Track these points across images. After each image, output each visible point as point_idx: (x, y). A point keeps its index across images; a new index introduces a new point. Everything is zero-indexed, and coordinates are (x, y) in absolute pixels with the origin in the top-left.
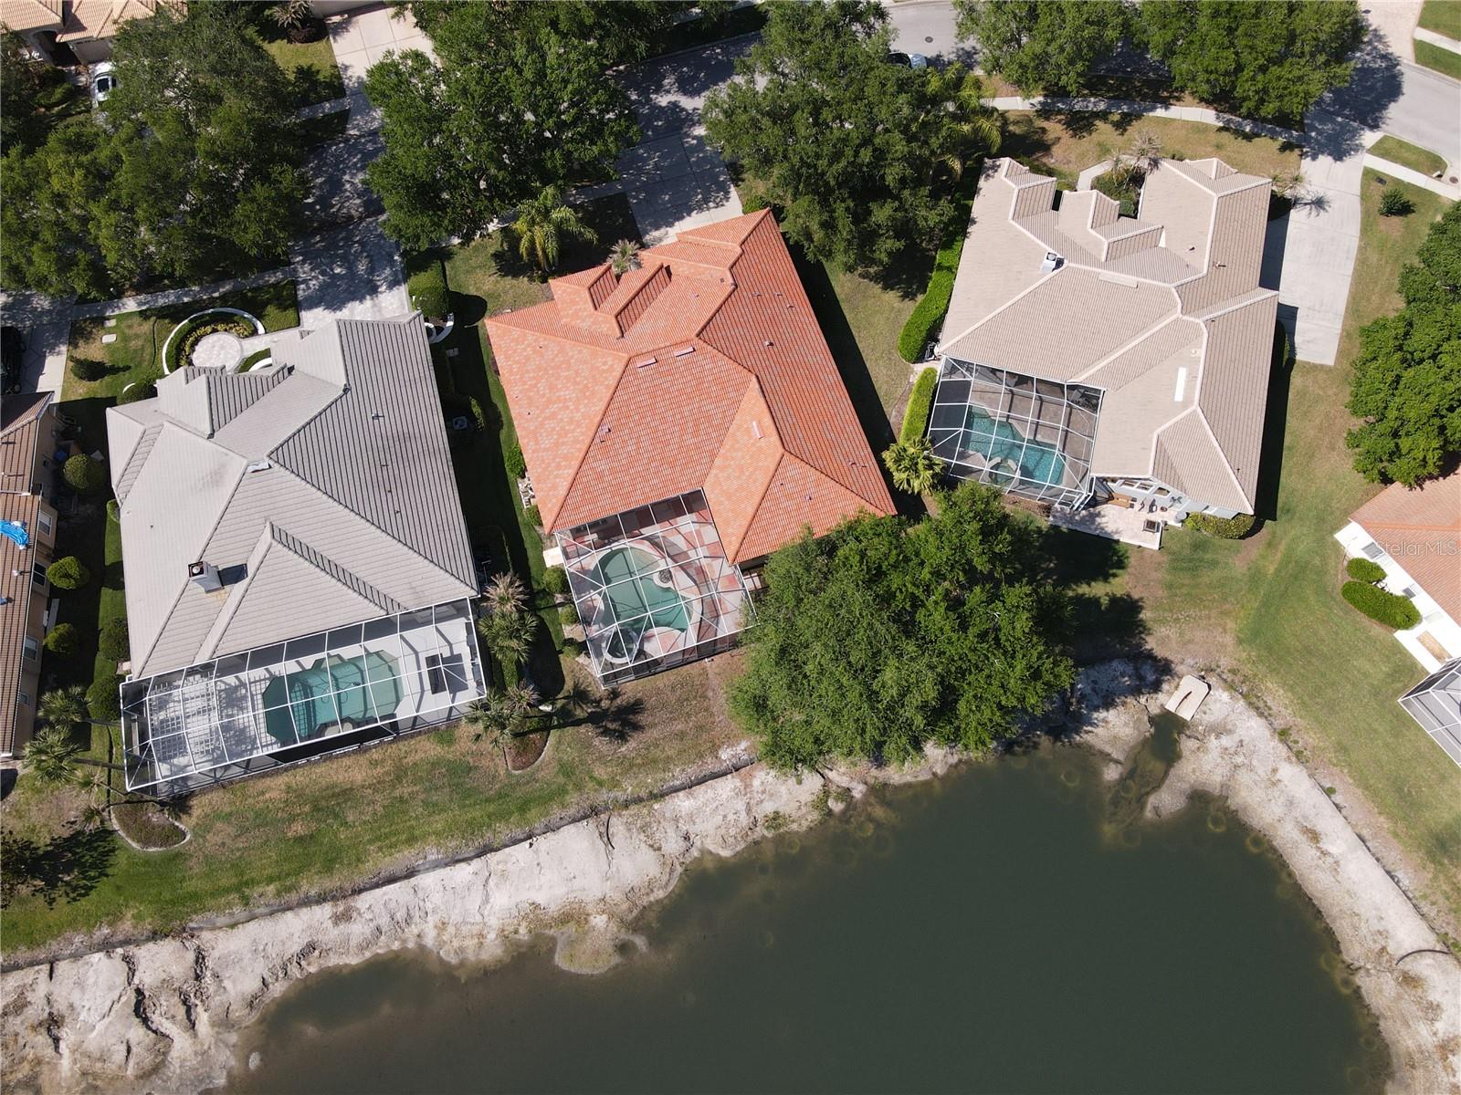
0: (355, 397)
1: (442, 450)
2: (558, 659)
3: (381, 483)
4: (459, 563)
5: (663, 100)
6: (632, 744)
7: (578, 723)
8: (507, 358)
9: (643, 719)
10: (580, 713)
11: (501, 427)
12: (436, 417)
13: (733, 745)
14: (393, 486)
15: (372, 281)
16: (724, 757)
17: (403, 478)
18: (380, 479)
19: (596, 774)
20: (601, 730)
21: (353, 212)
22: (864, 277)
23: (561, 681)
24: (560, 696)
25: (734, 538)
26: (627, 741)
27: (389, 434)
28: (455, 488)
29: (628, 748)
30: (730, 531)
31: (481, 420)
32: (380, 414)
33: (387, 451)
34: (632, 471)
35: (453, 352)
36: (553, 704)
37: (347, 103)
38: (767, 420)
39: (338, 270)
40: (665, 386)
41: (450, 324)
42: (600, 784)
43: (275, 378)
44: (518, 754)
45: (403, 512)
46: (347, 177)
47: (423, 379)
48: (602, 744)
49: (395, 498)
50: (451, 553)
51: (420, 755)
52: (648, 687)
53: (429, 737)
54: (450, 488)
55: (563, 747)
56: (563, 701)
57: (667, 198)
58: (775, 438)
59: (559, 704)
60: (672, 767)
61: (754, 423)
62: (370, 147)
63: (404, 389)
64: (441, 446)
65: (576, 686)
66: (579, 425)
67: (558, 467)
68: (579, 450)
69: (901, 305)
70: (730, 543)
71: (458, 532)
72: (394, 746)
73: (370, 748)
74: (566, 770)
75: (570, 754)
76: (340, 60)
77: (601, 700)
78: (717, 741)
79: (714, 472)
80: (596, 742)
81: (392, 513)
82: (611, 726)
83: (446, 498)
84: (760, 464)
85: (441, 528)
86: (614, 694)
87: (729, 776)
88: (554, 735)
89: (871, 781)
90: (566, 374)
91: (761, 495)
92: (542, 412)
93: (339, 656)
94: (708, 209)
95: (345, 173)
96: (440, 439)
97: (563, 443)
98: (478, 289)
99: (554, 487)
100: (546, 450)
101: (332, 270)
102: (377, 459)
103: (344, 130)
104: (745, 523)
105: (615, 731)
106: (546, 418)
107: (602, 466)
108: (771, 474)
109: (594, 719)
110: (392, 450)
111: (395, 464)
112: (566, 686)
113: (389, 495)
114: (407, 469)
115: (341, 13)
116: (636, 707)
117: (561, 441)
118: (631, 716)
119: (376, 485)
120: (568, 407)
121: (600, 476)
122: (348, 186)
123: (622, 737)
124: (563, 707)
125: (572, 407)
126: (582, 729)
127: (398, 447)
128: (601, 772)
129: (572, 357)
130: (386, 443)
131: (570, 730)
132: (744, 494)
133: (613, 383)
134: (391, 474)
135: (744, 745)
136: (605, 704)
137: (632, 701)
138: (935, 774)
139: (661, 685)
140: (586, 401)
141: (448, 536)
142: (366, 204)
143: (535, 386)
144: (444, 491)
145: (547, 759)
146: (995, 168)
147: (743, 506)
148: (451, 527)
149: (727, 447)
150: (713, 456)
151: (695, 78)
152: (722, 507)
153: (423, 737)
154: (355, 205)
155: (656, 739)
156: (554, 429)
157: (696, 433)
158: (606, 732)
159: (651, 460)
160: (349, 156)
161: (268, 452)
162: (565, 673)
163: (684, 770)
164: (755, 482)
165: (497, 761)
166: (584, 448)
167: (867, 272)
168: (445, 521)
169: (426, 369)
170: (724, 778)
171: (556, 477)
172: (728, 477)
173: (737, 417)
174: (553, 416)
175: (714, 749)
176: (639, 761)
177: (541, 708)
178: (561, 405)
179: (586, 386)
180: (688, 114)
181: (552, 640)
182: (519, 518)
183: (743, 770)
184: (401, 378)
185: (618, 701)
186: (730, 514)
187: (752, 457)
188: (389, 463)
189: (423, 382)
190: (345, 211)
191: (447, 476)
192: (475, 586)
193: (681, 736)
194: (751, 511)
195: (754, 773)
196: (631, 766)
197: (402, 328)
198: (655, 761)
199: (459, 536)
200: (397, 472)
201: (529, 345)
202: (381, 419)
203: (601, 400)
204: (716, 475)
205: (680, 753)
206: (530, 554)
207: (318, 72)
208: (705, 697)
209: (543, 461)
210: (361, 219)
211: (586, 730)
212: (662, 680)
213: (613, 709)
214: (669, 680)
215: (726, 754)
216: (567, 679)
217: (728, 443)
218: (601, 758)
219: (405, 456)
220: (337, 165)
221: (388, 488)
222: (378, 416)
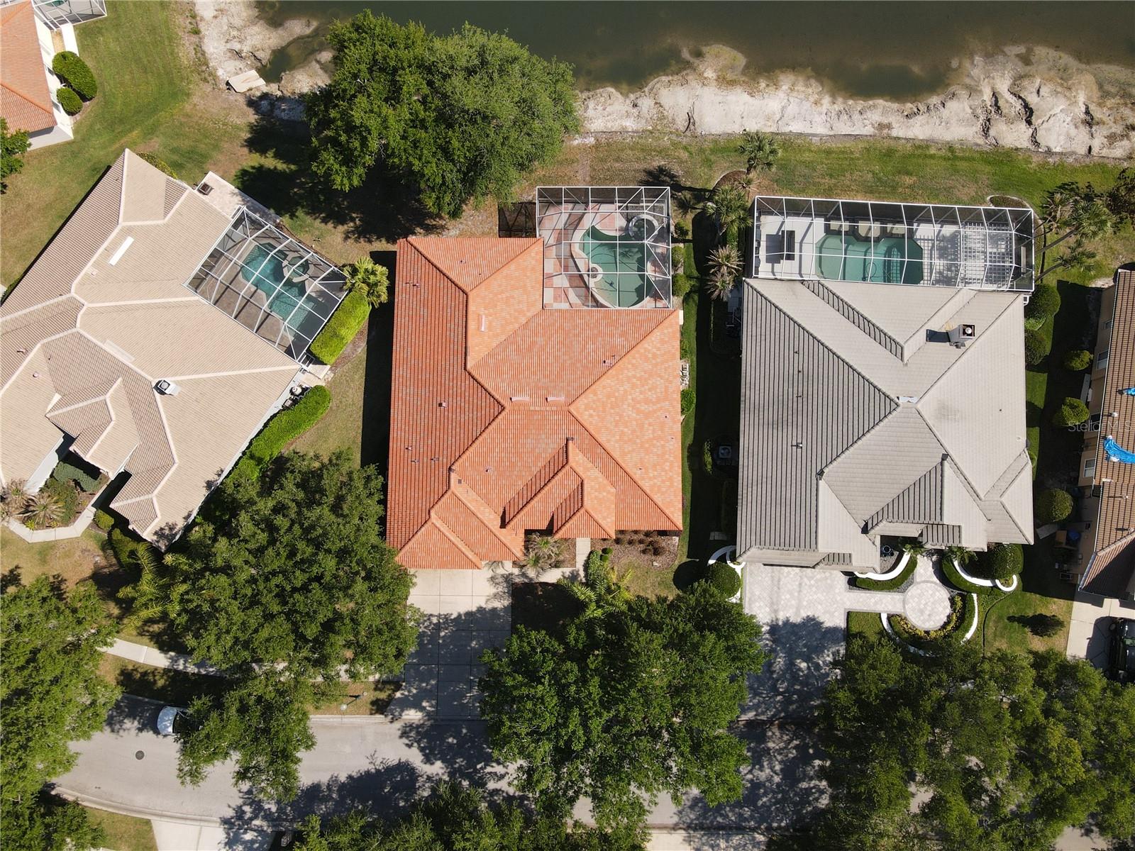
0: (814, 466)
1: (747, 411)
3: (805, 380)
4: (755, 306)
5: (437, 769)
6: (655, 164)
7: (690, 189)
9: (643, 177)
10: (688, 195)
12: (746, 446)
13: (583, 144)
14: (796, 377)
15: (774, 641)
16: (592, 139)
17: (786, 384)
18: (805, 384)
19: (687, 154)
20: (676, 179)
21: (777, 734)
23: (695, 220)
24: (699, 210)
25: (533, 255)
26: (658, 167)
27: (790, 428)
28: (743, 375)
29: (658, 162)
30: (533, 262)
31: (706, 448)
32: (794, 448)
33: (795, 411)
35: (715, 536)
36: (705, 207)
38: (471, 327)
39: (804, 665)
42: (685, 148)
43: (880, 518)
45: (791, 352)
46: (777, 779)
47: (750, 485)
48: (677, 171)
49: (796, 365)
50: (759, 315)
54: (748, 374)
55: (706, 178)
56: (697, 206)
57: (474, 644)
58: (472, 308)
59: (701, 205)
60: (631, 144)
61: (483, 330)
62: (747, 812)
63: (769, 475)
64: (747, 415)
65: (685, 213)
66: (629, 378)
67: (655, 356)
68: (633, 357)
70: (537, 254)
71: (749, 334)
74: (708, 163)
75: (701, 171)
78: (593, 149)
79: (529, 314)
80: (681, 173)
81: (801, 352)
82: (667, 178)
83: (753, 365)
84: (491, 296)
85: (763, 338)
88: (710, 187)
90: (626, 430)
91: (500, 273)
92: (655, 411)
94: (439, 616)
95: (778, 785)
96: (747, 423)
97: (645, 372)
100: (661, 377)
101: (809, 668)
102: (805, 403)
103: (770, 844)
105: (665, 175)
106: (654, 403)
109: (677, 187)
110: (790, 412)
111: (790, 397)
112: (693, 215)
113: (801, 369)
114: (781, 394)
116: (645, 182)
117: (647, 376)
119: (810, 378)
120: (633, 400)
122: (778, 768)
123: (661, 170)
124: (699, 202)
125: (630, 397)
126: (688, 184)
127: (785, 415)
128: (684, 155)
129: (616, 442)
130: (795, 419)
131: (698, 186)
132: (512, 282)
134: (795, 389)
135: (576, 142)
140: (616, 394)
141: (759, 330)
142: (762, 738)
143: (654, 438)
144: (753, 372)
145: (721, 172)
147: (517, 274)
148: (754, 338)
149: (511, 327)
150: (525, 327)
151: (396, 788)
154: (775, 741)
155: (637, 163)
156: (650, 390)
160: (769, 807)
161: (899, 410)
163: (624, 139)
164: (500, 286)
166: (628, 357)
168: (758, 344)
169: (745, 495)
170: (596, 131)
172: (519, 302)
173: (494, 345)
174: (647, 401)
175: (598, 145)
176: (654, 153)
178: (638, 406)
180: (419, 742)
182: (695, 359)
184: (769, 486)
186: (528, 274)
187: (496, 306)
188: (795, 399)
189: (750, 482)
190: (785, 738)
191: (748, 385)
192: (746, 285)
193: (618, 159)
196: (660, 152)
198: (643, 150)
199: (749, 330)
200: (791, 390)
202: (794, 443)
203: (604, 387)
204: (528, 311)
205: (623, 150)
206: (693, 326)
208: (593, 178)
210: (770, 722)
211: (687, 182)
216: (691, 219)
217: (510, 329)
218: (681, 162)
219: (781, 406)
220: (784, 800)
221: (801, 374)
222: (797, 446)
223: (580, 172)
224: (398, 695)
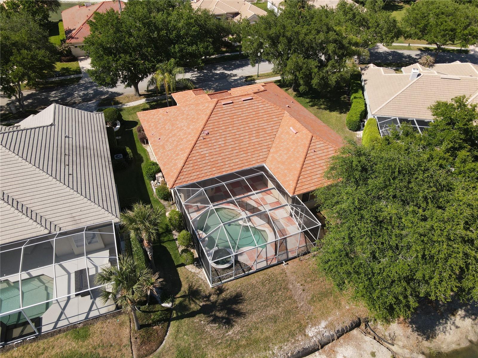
0: (57, 128)
2: (177, 271)
3: (63, 161)
4: (109, 204)
5: (218, 72)
6: (237, 328)
7: (193, 314)
10: (194, 307)
11: (142, 161)
13: (315, 325)
14: (71, 164)
16: (310, 334)
17: (78, 162)
20: (211, 318)
21: (76, 101)
23: (180, 285)
24: (178, 295)
25: (291, 182)
26: (232, 326)
30: (287, 179)
31: (131, 154)
35: (118, 138)
36: (173, 301)
37: (81, 75)
38: (298, 125)
40: (238, 114)
41: (118, 126)
44: (143, 343)
45: (75, 175)
48: (212, 329)
49: (71, 169)
50: (104, 198)
51: (57, 350)
52: (245, 283)
53: (67, 335)
55: (181, 335)
56: (181, 299)
58: (305, 131)
59: (177, 301)
60: (271, 345)
61: (291, 128)
62: (89, 85)
65: (190, 288)
68: (191, 144)
70: (289, 185)
72: (34, 344)
73: (13, 347)
75: (186, 341)
76: (81, 66)
77: (210, 295)
78: (302, 322)
80: (208, 328)
81: (67, 174)
82: (219, 314)
84: (299, 144)
85: (99, 186)
86: (220, 290)
87: (317, 353)
88: (173, 325)
89: (427, 351)
90: (182, 117)
91: (304, 157)
92: (167, 136)
95: (76, 92)
96: (105, 152)
99: (175, 165)
102: (63, 152)
104: (297, 173)
105: (223, 318)
106: (170, 138)
107: (205, 151)
109: (205, 310)
111: (74, 156)
112: (182, 289)
114: (82, 159)
116: (237, 298)
117: (179, 143)
118: (234, 306)
120: (183, 129)
121: (203, 157)
122: (76, 95)
123: (228, 323)
124: (181, 303)
125: (185, 128)
126: (196, 319)
127: (78, 150)
130: (71, 148)
131: (186, 320)
132: (292, 159)
133: (209, 112)
134: (71, 159)
135: (323, 324)
136: (213, 298)
137: (234, 294)
138: (471, 341)
139: (254, 282)
140: (193, 124)
141: (103, 190)
142: (83, 99)
143: (164, 127)
145: (168, 346)
146: (367, 68)
149: (277, 143)
150: (269, 148)
151: (230, 67)
152: (279, 169)
153: (61, 335)
155: (255, 323)
156: (175, 140)
157: (258, 137)
158: (216, 320)
159: (233, 149)
160: (79, 88)
162: (182, 279)
163: (281, 348)
164: (298, 152)
165: (124, 351)
166: (193, 142)
167: (320, 108)
170: (313, 355)
172: (281, 155)
173: (280, 129)
174: (175, 135)
175: (302, 329)
176: (244, 342)
177: (163, 305)
178: (179, 130)
179: (193, 118)
180: (229, 75)
181: (172, 259)
183: (326, 347)
185: (223, 295)
187: (293, 143)
190: (73, 101)
193: (274, 319)
194: (299, 166)
195: (335, 350)
196: (238, 347)
198: (256, 341)
200: (75, 159)
201: (161, 114)
202: (71, 139)
203: (202, 120)
204: (272, 156)
205: (276, 333)
207: (71, 68)
208: (286, 289)
210: (80, 103)
211: (200, 320)
212: (254, 279)
213: (220, 301)
214: (259, 278)
215: (311, 332)
216: (183, 283)
217: (277, 141)
218: (213, 342)
220: (72, 90)
221: (67, 163)
222: (69, 137)
223: (300, 292)
224: (244, 80)
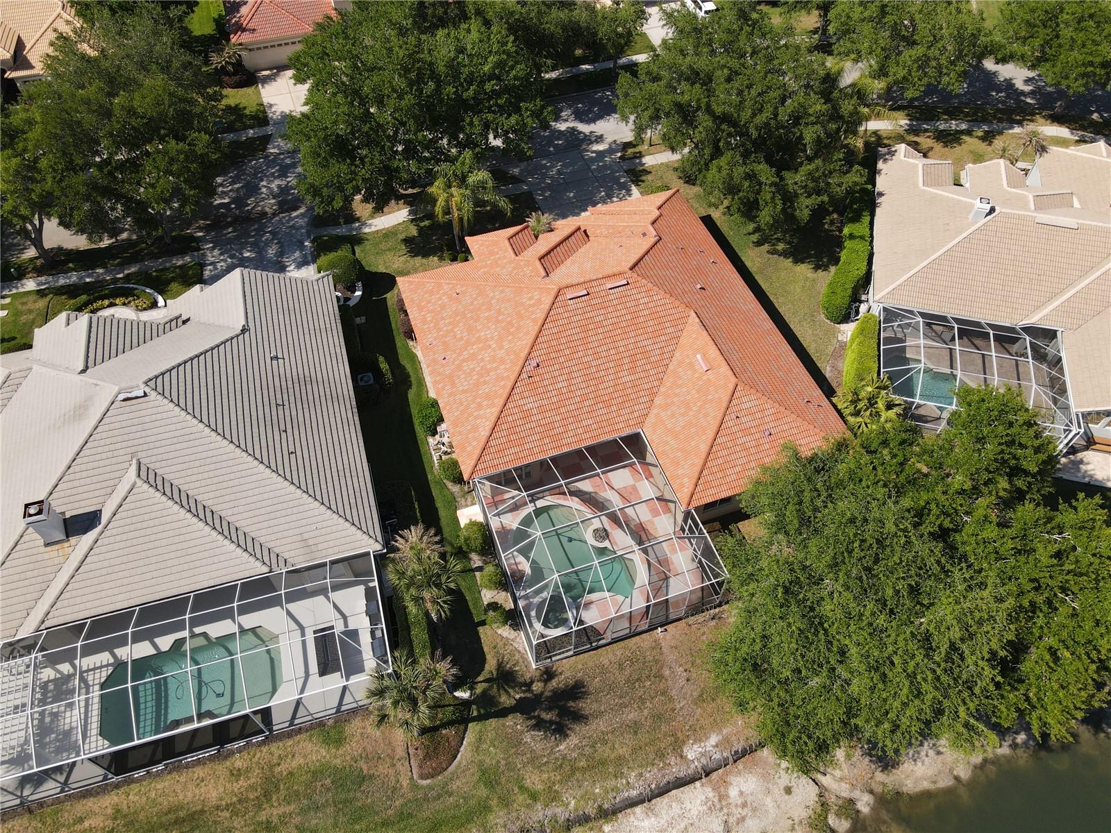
0: (253, 338)
1: (347, 397)
2: (477, 633)
3: (275, 421)
4: (361, 512)
5: (562, 127)
6: (573, 740)
7: (504, 713)
8: (421, 309)
9: (586, 706)
10: (505, 700)
11: (410, 386)
12: (341, 365)
13: (700, 741)
14: (289, 426)
15: (281, 262)
16: (691, 755)
17: (301, 419)
18: (275, 418)
19: (528, 783)
20: (533, 722)
21: (267, 209)
22: (772, 254)
23: (482, 659)
24: (480, 678)
25: (686, 480)
26: (567, 736)
27: (289, 375)
28: (360, 434)
29: (566, 746)
30: (680, 472)
31: (389, 375)
32: (280, 355)
33: (285, 391)
34: (562, 410)
35: (360, 320)
36: (471, 688)
37: (270, 129)
38: (713, 352)
39: (247, 254)
40: (598, 319)
41: (358, 293)
42: (534, 796)
44: (427, 756)
45: (299, 453)
46: (264, 183)
47: (329, 329)
48: (534, 740)
49: (290, 439)
50: (353, 501)
51: (299, 760)
52: (591, 664)
53: (311, 736)
54: (353, 435)
55: (484, 746)
56: (485, 685)
57: (572, 195)
58: (725, 369)
59: (479, 689)
60: (625, 770)
61: (699, 356)
62: (288, 161)
63: (307, 336)
64: (346, 393)
65: (500, 665)
66: (502, 361)
67: (479, 407)
68: (504, 387)
69: (815, 275)
70: (682, 485)
71: (361, 479)
72: (265, 749)
73: (232, 753)
74: (489, 778)
75: (494, 755)
76: (266, 101)
77: (532, 682)
78: (679, 734)
79: (654, 411)
80: (527, 738)
81: (285, 453)
82: (546, 716)
83: (349, 444)
84: (710, 397)
85: (341, 473)
86: (548, 674)
87: (698, 784)
88: (473, 729)
89: (878, 789)
90: (487, 314)
91: (715, 429)
92: (459, 355)
93: (205, 635)
94: (612, 202)
95: (262, 180)
96: (344, 386)
97: (485, 383)
98: (386, 268)
99: (475, 429)
100: (464, 392)
101: (242, 254)
102: (272, 398)
103: (265, 149)
104: (699, 462)
105: (551, 722)
106: (463, 361)
107: (531, 404)
108: (725, 405)
109: (524, 707)
110: (291, 391)
111: (293, 405)
112: (487, 667)
113: (284, 435)
114: (306, 411)
115: (270, 69)
116: (576, 690)
117: (482, 380)
118: (571, 704)
119: (269, 423)
120: (489, 347)
121: (527, 415)
122: (264, 190)
123: (560, 731)
124: (484, 692)
125: (494, 346)
126: (509, 721)
127: (297, 388)
128: (534, 780)
129: (493, 298)
130: (284, 383)
131: (493, 722)
132: (693, 430)
133: (540, 316)
134: (287, 413)
135: (714, 739)
136: (538, 687)
137: (571, 682)
138: (957, 778)
139: (606, 662)
140: (510, 338)
141: (349, 483)
142: (280, 204)
143: (452, 330)
144: (347, 436)
145: (464, 763)
146: (892, 153)
147: (693, 443)
148: (354, 474)
149: (668, 384)
150: (652, 395)
151: (590, 111)
152: (667, 447)
153: (304, 736)
154: (270, 205)
155: (602, 732)
156: (473, 369)
157: (632, 370)
158: (539, 725)
159: (584, 397)
160: (268, 167)
161: (146, 378)
162: (486, 649)
163: (641, 775)
164: (706, 416)
165: (399, 765)
166: (510, 384)
167: (775, 250)
168: (347, 466)
169: (333, 322)
170: (692, 786)
171: (476, 418)
172: (673, 415)
173: (677, 354)
174: (473, 357)
175: (677, 746)
176: (583, 763)
177: (457, 694)
178: (481, 345)
179: (510, 323)
180: (586, 136)
181: (469, 610)
182: (429, 475)
183: (714, 776)
184: (305, 326)
185: (554, 683)
186: (679, 454)
187: (698, 392)
188: (286, 403)
189: (329, 332)
190: (259, 208)
191: (351, 423)
192: (380, 539)
193: (635, 727)
194: (704, 448)
195: (728, 780)
196: (574, 770)
197: (310, 284)
198: (603, 763)
199: (362, 484)
200: (294, 413)
201: (444, 294)
202: (281, 361)
203: (527, 333)
204: (657, 415)
205: (634, 751)
206: (442, 513)
207: (245, 108)
208: (660, 676)
209: (461, 404)
210: (274, 215)
211: (514, 723)
212: (607, 657)
213: (547, 694)
214: (615, 655)
215: (692, 752)
216: (488, 657)
217: (668, 381)
218: (534, 760)
219: (304, 398)
220: (255, 174)
221: (283, 428)
222: (277, 358)
223: (682, 682)
224: (619, 154)
